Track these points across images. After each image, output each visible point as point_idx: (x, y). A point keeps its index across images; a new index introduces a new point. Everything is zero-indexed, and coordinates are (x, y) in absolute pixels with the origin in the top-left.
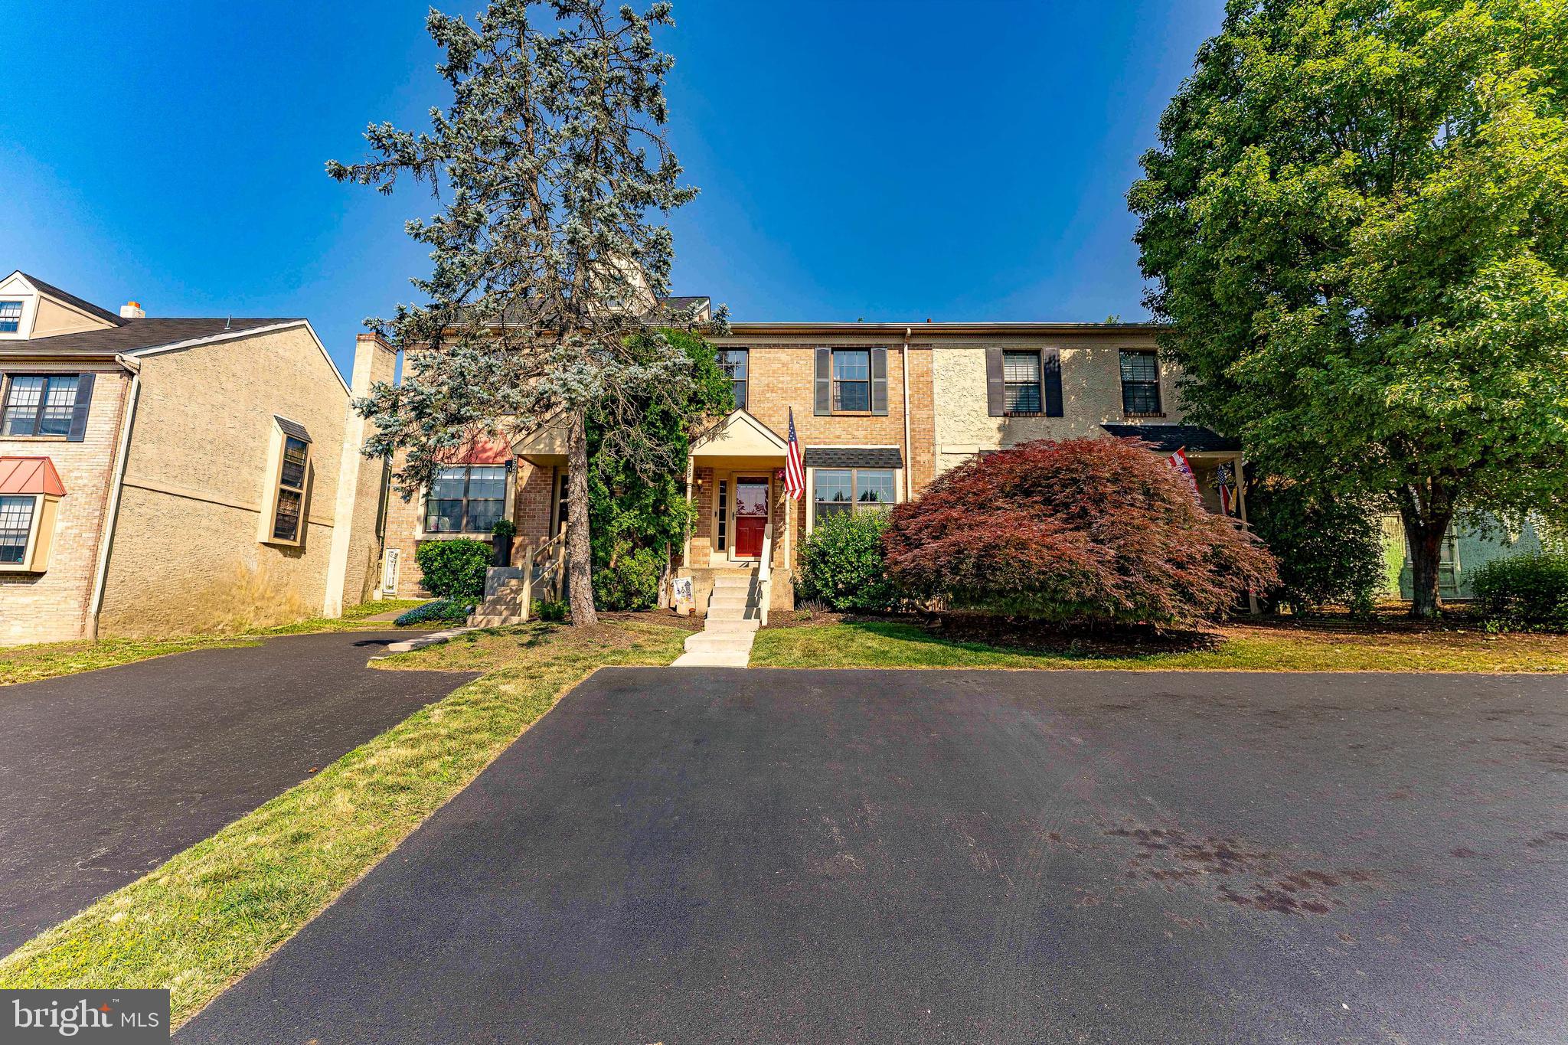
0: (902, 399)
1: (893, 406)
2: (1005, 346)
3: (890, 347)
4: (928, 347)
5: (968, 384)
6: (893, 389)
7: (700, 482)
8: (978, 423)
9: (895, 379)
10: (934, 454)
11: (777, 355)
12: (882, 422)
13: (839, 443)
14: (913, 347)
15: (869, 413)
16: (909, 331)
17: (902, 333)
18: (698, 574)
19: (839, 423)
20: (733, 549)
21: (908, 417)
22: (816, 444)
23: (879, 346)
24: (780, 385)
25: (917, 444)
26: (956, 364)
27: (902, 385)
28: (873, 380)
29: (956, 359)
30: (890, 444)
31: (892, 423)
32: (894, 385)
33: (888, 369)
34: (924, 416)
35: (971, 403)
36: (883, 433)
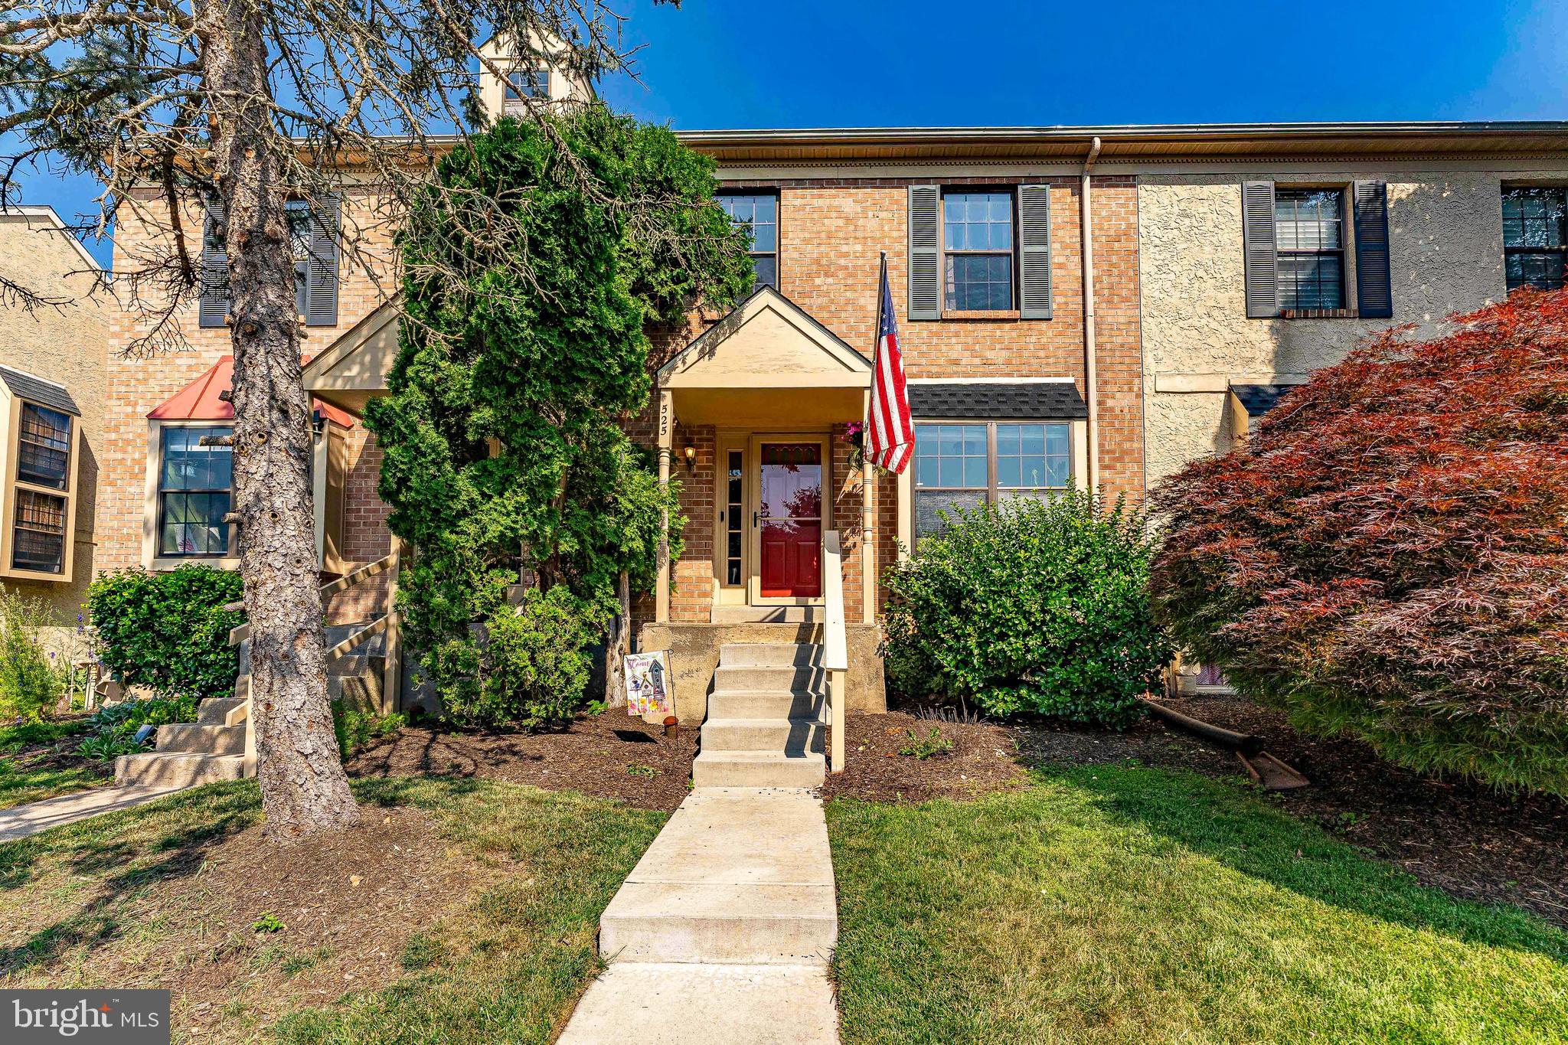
0: (1078, 286)
1: (1060, 299)
2: (1281, 179)
3: (1055, 182)
4: (1129, 181)
5: (1207, 254)
6: (1061, 266)
7: (690, 452)
8: (1226, 332)
9: (1065, 246)
10: (1140, 395)
11: (836, 202)
12: (1041, 333)
13: (956, 374)
14: (1100, 181)
15: (1015, 314)
16: (1097, 142)
17: (1077, 153)
18: (685, 639)
19: (957, 335)
20: (756, 582)
21: (1090, 322)
23: (1033, 180)
24: (842, 262)
25: (1108, 375)
26: (1184, 214)
27: (1078, 259)
28: (1024, 249)
29: (1183, 205)
30: (1058, 375)
31: (1060, 334)
32: (1062, 260)
33: (1051, 226)
34: (1122, 320)
35: (1212, 293)
36: (1042, 354)
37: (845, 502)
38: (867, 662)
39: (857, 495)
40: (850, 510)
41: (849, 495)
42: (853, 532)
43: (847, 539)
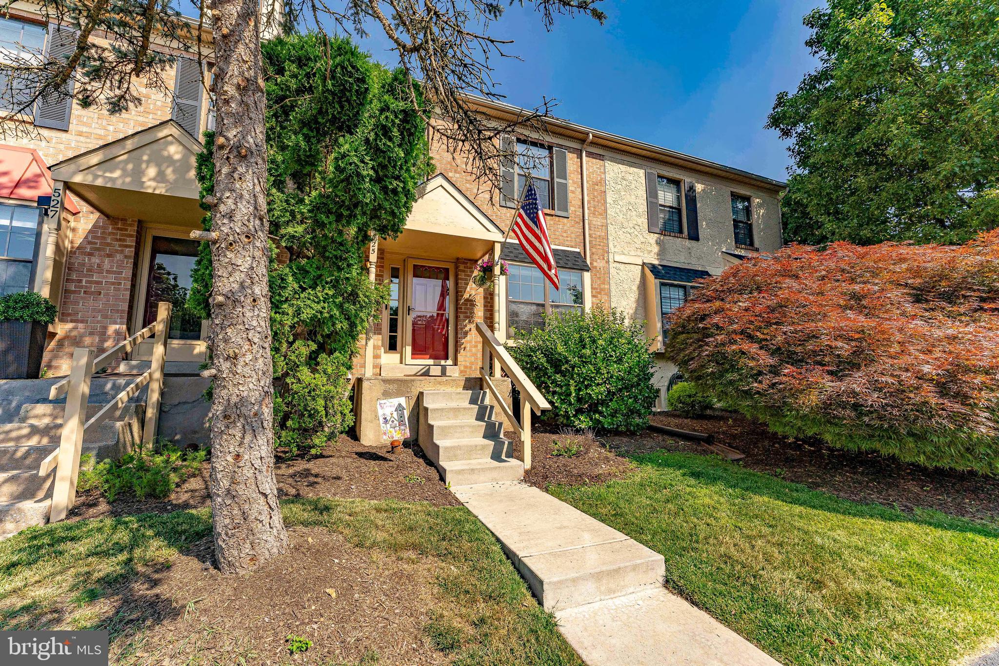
0: (580, 203)
1: (573, 209)
2: (659, 171)
3: (568, 149)
4: (601, 157)
5: (633, 199)
6: (573, 192)
8: (641, 237)
9: (574, 183)
10: (608, 262)
12: (564, 224)
14: (590, 154)
15: (552, 212)
16: (591, 135)
17: (581, 139)
20: (409, 349)
21: (586, 222)
23: (560, 146)
24: (464, 166)
25: (594, 250)
26: (623, 179)
27: (580, 190)
28: (556, 180)
29: (623, 174)
30: (572, 247)
31: (573, 226)
32: (573, 189)
33: (568, 171)
34: (599, 224)
35: (635, 218)
36: (565, 235)
37: (465, 304)
39: (471, 301)
40: (468, 309)
41: (467, 300)
42: (470, 322)
43: (466, 326)
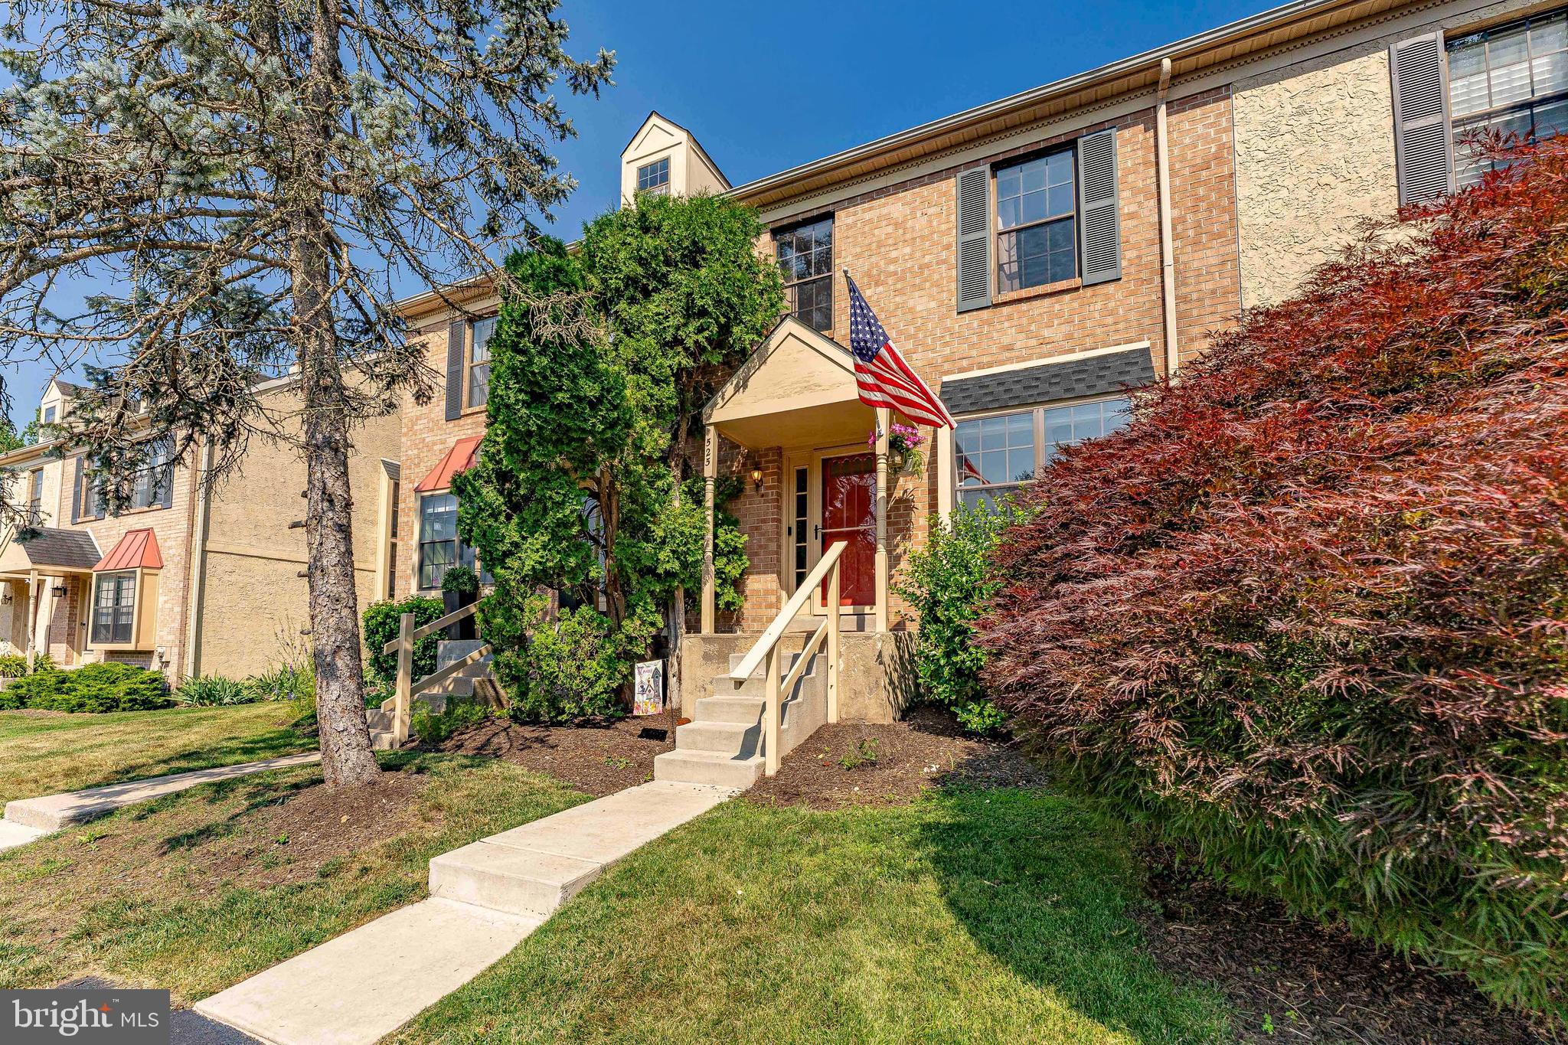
0: (1154, 234)
1: (1131, 254)
2: (1451, 24)
3: (1121, 122)
4: (1221, 93)
5: (1336, 153)
6: (1132, 216)
7: (756, 475)
9: (1136, 191)
11: (884, 211)
12: (1108, 297)
13: (1010, 360)
14: (1178, 106)
15: (1076, 282)
16: (1166, 62)
19: (1010, 318)
21: (1169, 272)
22: (962, 370)
23: (1099, 127)
24: (892, 268)
25: (1195, 331)
26: (1301, 112)
27: (1153, 202)
28: (1084, 207)
29: (1298, 101)
30: (1129, 342)
31: (1132, 294)
32: (1133, 208)
33: (1119, 174)
34: (1213, 261)
35: (1345, 200)
36: (1110, 320)
37: (896, 508)
38: (867, 671)
39: (907, 500)
40: (901, 516)
41: (899, 501)
42: (904, 538)
43: (897, 546)
